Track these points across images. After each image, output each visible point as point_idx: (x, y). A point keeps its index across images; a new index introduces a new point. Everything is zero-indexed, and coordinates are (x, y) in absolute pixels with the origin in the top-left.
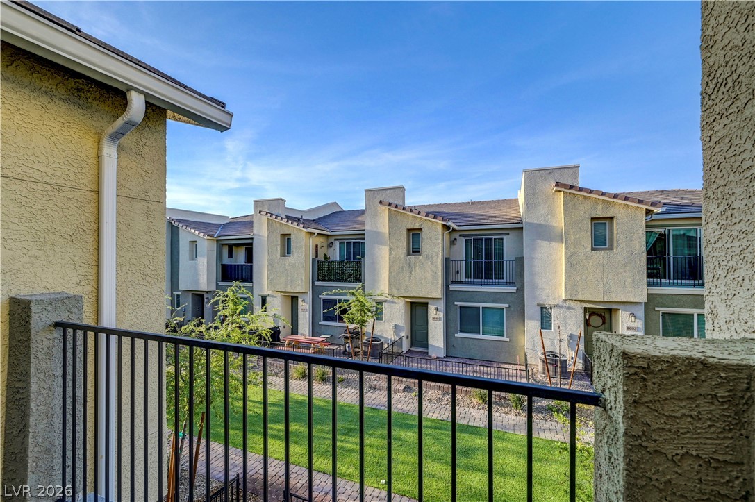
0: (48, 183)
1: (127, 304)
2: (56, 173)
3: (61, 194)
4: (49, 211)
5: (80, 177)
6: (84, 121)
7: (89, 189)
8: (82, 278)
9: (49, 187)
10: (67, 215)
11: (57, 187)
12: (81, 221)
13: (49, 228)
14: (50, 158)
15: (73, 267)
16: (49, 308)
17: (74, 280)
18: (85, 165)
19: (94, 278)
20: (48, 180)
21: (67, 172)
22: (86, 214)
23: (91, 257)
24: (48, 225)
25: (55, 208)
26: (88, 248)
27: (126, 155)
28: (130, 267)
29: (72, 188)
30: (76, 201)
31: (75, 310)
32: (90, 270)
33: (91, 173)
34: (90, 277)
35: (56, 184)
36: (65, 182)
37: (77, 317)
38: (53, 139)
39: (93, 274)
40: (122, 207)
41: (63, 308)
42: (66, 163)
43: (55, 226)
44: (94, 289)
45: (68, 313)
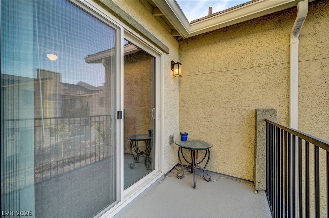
0: (268, 65)
1: (306, 117)
2: (271, 60)
3: (273, 68)
4: (268, 76)
5: (280, 58)
6: (283, 33)
7: (285, 63)
8: (282, 103)
9: (268, 67)
10: (275, 76)
11: (271, 66)
12: (281, 78)
13: (268, 83)
14: (268, 55)
15: (278, 98)
16: (263, 113)
17: (278, 104)
18: (283, 52)
19: (287, 103)
20: (268, 64)
21: (275, 58)
22: (284, 74)
23: (286, 93)
24: (268, 82)
25: (271, 74)
26: (284, 89)
27: (306, 38)
28: (309, 98)
29: (277, 64)
30: (279, 69)
31: (273, 115)
32: (285, 99)
33: (286, 55)
34: (285, 103)
35: (271, 65)
36: (274, 63)
37: (274, 118)
38: (269, 47)
39: (287, 101)
40: (303, 67)
41: (268, 114)
42: (275, 54)
43: (270, 82)
44: (287, 108)
45: (270, 116)
